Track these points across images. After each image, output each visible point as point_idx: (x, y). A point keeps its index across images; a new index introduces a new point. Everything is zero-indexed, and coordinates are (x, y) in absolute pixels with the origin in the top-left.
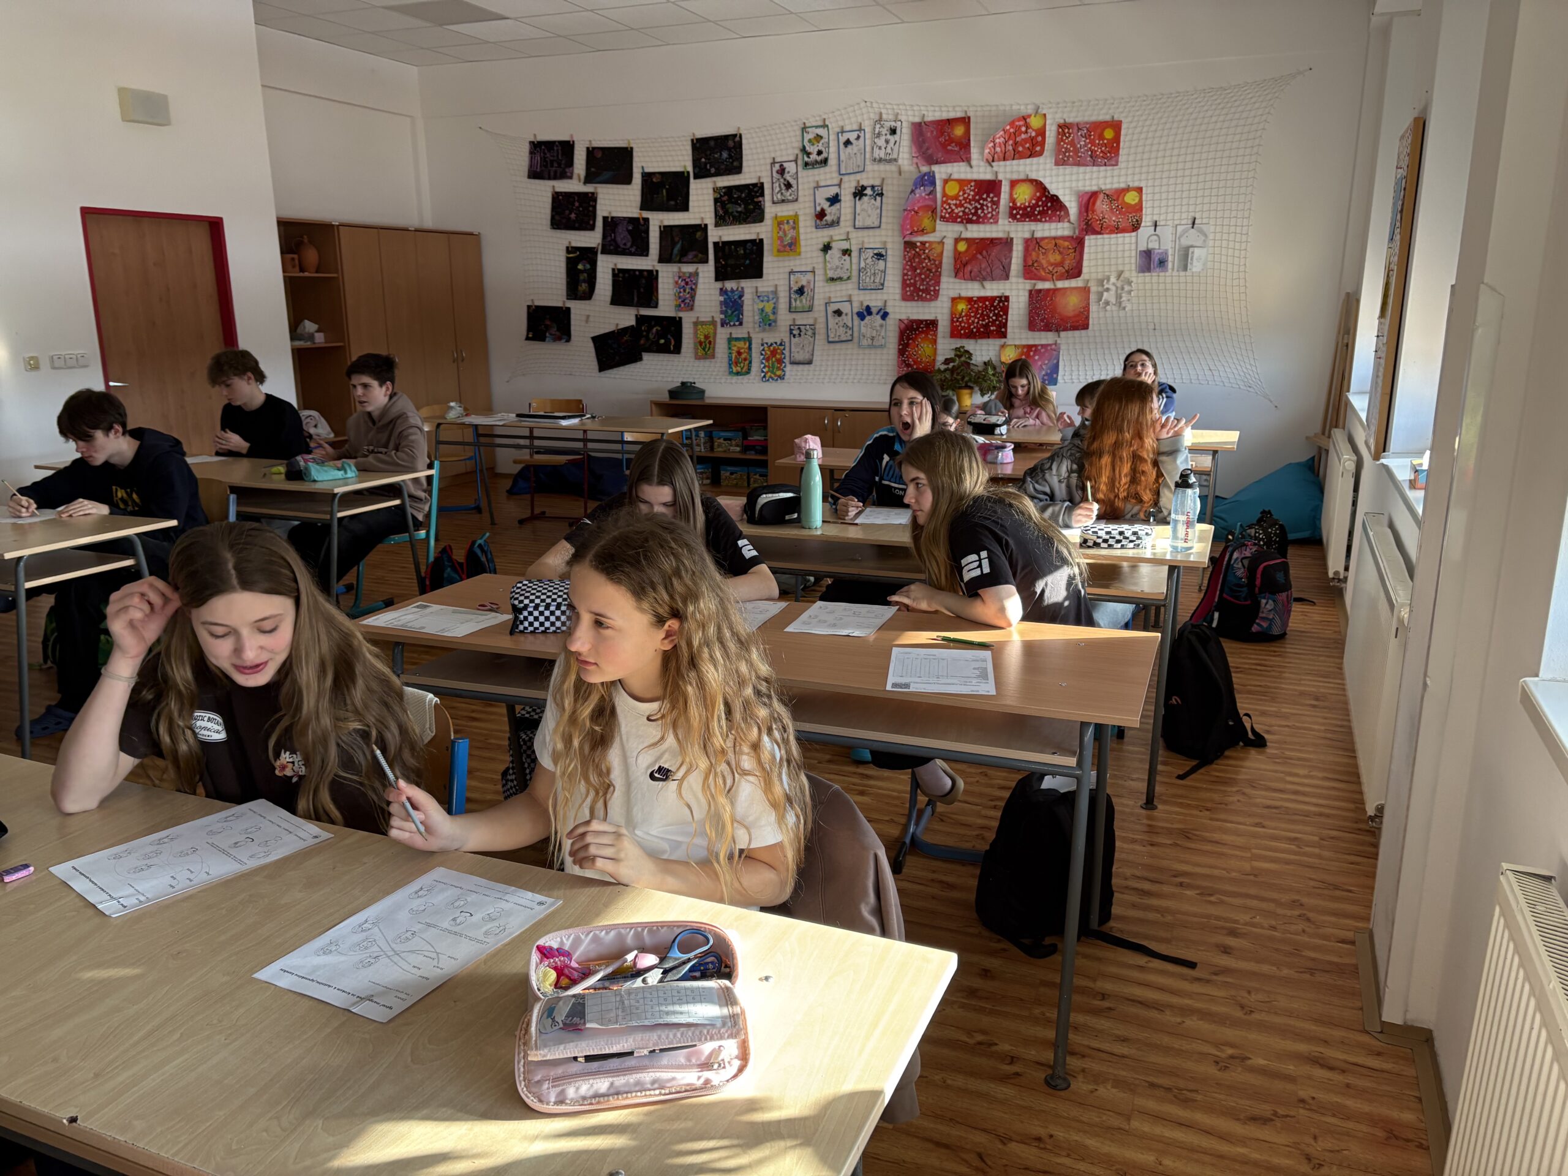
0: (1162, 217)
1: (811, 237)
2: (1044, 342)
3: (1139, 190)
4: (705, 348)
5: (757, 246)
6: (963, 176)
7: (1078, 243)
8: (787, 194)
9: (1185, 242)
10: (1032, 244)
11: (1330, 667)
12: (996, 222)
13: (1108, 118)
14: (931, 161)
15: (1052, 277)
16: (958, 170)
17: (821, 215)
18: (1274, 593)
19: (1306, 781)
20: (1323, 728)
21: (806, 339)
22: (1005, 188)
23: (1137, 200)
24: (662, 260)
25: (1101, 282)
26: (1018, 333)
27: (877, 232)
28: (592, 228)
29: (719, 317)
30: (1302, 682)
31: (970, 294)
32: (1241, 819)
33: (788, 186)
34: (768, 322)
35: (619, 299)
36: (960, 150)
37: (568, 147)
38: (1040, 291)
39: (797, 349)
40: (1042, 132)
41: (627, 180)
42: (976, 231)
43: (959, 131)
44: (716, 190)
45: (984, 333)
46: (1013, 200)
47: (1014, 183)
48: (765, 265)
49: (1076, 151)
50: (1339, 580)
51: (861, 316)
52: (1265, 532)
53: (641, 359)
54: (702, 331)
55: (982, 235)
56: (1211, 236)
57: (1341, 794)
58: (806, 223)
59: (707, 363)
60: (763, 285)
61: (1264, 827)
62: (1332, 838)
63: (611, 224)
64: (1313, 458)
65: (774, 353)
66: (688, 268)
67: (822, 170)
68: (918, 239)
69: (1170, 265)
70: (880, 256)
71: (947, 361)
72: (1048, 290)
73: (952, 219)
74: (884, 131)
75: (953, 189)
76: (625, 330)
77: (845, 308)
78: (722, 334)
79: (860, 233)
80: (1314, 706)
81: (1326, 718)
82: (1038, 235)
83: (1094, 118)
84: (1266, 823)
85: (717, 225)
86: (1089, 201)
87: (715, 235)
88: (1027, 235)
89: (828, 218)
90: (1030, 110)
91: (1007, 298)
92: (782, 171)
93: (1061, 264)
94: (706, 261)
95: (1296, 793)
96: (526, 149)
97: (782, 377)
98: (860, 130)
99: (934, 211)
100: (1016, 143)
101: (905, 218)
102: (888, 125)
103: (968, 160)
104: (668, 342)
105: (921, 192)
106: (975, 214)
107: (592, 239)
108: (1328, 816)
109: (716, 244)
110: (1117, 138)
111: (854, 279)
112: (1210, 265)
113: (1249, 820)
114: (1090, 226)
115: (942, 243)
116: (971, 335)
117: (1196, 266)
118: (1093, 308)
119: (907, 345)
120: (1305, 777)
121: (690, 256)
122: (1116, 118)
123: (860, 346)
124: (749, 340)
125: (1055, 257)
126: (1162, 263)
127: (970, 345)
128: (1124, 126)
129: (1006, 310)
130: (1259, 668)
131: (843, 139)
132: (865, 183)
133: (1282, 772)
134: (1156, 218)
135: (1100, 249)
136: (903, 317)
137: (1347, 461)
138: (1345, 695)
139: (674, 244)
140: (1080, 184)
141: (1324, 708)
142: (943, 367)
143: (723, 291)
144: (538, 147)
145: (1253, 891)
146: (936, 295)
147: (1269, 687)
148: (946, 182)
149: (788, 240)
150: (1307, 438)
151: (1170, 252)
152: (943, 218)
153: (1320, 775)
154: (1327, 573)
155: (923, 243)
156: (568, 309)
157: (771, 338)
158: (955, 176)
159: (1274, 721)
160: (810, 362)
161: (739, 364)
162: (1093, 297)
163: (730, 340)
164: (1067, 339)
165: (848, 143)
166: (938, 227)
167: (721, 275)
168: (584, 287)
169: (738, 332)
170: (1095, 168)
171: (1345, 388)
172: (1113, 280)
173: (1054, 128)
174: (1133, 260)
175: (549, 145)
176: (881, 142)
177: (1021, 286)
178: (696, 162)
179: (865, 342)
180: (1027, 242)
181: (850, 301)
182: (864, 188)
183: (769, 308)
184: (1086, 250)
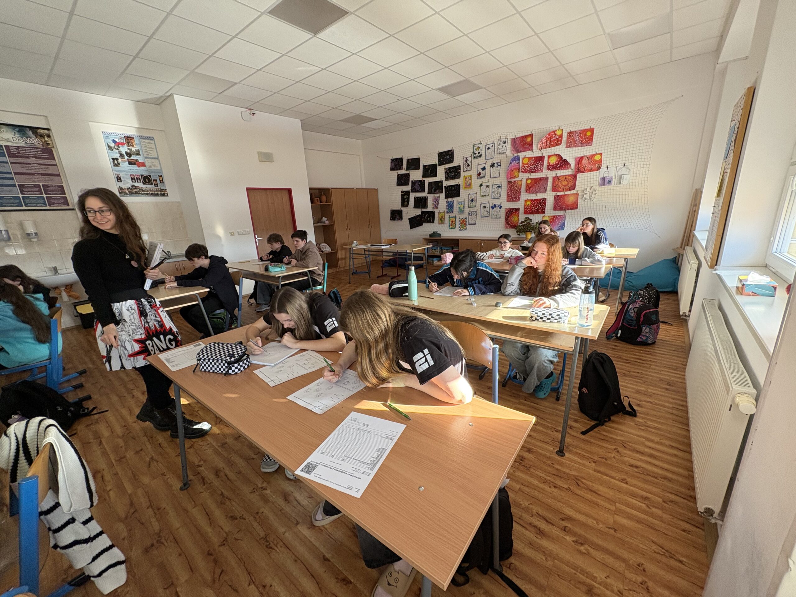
0: (611, 164)
1: (476, 182)
2: (559, 214)
3: (601, 154)
4: (442, 221)
5: (458, 186)
6: (530, 156)
7: (575, 177)
8: (468, 168)
9: (620, 173)
10: (556, 179)
11: (678, 363)
12: (542, 172)
13: (589, 127)
14: (518, 151)
15: (564, 190)
16: (529, 154)
17: (479, 174)
18: (650, 325)
19: (658, 447)
20: (671, 406)
21: (474, 216)
22: (546, 159)
23: (600, 158)
24: (428, 193)
25: (583, 191)
26: (549, 211)
27: (498, 179)
28: (408, 184)
29: (446, 210)
30: (662, 372)
31: (532, 198)
32: (613, 474)
33: (468, 165)
34: (461, 211)
35: (416, 207)
36: (529, 147)
37: (401, 160)
38: (558, 196)
39: (470, 220)
40: (561, 136)
41: (418, 168)
42: (534, 176)
43: (529, 139)
44: (445, 169)
45: (537, 212)
46: (549, 163)
47: (549, 157)
48: (461, 193)
49: (575, 142)
50: (686, 316)
51: (493, 208)
52: (649, 293)
53: (422, 225)
54: (441, 215)
55: (537, 177)
56: (632, 170)
57: (679, 461)
58: (474, 177)
59: (442, 225)
60: (460, 199)
61: (627, 483)
62: (672, 502)
63: (414, 183)
64: (676, 258)
65: (463, 221)
66: (437, 195)
67: (480, 159)
68: (513, 180)
69: (613, 182)
70: (499, 187)
71: (522, 222)
72: (562, 195)
73: (526, 172)
74: (501, 143)
75: (526, 161)
76: (418, 216)
77: (487, 205)
78: (447, 216)
79: (492, 179)
80: (667, 389)
81: (673, 399)
82: (558, 175)
83: (583, 128)
84: (629, 480)
85: (445, 180)
86: (579, 160)
87: (445, 184)
88: (554, 175)
89: (482, 175)
90: (557, 128)
91: (545, 199)
92: (466, 161)
93: (567, 185)
94: (442, 192)
95: (651, 456)
96: (390, 161)
97: (466, 229)
98: (493, 143)
99: (519, 170)
100: (551, 141)
101: (508, 173)
102: (503, 140)
103: (532, 150)
104: (430, 219)
105: (514, 163)
106: (534, 169)
107: (408, 188)
108: (670, 480)
109: (445, 187)
110: (592, 135)
111: (490, 195)
112: (631, 181)
113: (619, 476)
114: (580, 169)
115: (521, 181)
116: (532, 213)
117: (624, 182)
118: (580, 201)
119: (508, 217)
120: (658, 443)
121: (437, 191)
122: (592, 127)
123: (492, 218)
124: (455, 217)
125: (565, 183)
126: (610, 182)
127: (531, 216)
128: (595, 130)
129: (545, 203)
130: (639, 361)
131: (487, 147)
132: (494, 162)
133: (643, 437)
134: (608, 164)
135: (583, 178)
136: (507, 208)
137: (694, 264)
138: (685, 383)
139: (432, 188)
140: (576, 154)
141: (674, 391)
142: (521, 225)
143: (447, 202)
144: (393, 160)
145: (611, 546)
146: (519, 199)
147: (643, 374)
148: (523, 159)
149: (468, 184)
150: (673, 249)
151: (613, 177)
152: (522, 172)
153: (668, 443)
154: (679, 312)
155: (515, 181)
156: (402, 210)
157: (462, 216)
158: (527, 156)
159: (643, 398)
160: (475, 224)
161: (452, 225)
162: (580, 197)
163: (449, 218)
164: (569, 213)
165: (489, 148)
166: (520, 175)
167: (447, 197)
168: (406, 203)
169: (452, 215)
170: (583, 148)
171: (693, 228)
172: (588, 190)
173: (566, 134)
174: (597, 182)
175: (396, 159)
176: (500, 147)
177: (551, 194)
178: (439, 160)
179: (494, 217)
180: (554, 178)
181: (489, 203)
182: (494, 164)
183: (462, 207)
184: (578, 179)
